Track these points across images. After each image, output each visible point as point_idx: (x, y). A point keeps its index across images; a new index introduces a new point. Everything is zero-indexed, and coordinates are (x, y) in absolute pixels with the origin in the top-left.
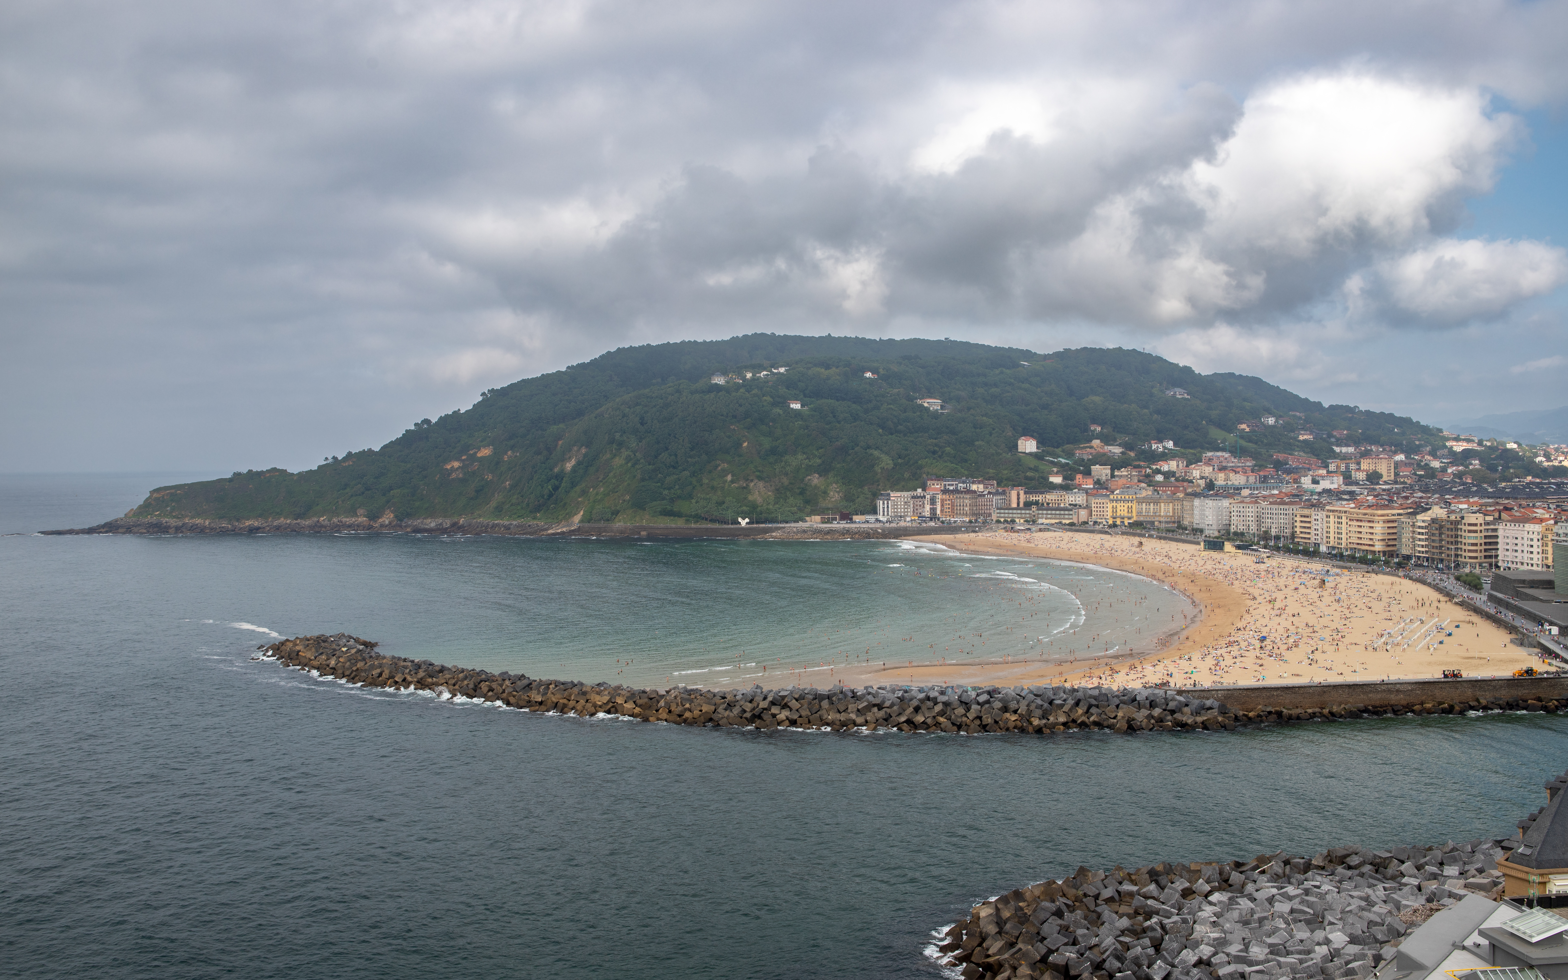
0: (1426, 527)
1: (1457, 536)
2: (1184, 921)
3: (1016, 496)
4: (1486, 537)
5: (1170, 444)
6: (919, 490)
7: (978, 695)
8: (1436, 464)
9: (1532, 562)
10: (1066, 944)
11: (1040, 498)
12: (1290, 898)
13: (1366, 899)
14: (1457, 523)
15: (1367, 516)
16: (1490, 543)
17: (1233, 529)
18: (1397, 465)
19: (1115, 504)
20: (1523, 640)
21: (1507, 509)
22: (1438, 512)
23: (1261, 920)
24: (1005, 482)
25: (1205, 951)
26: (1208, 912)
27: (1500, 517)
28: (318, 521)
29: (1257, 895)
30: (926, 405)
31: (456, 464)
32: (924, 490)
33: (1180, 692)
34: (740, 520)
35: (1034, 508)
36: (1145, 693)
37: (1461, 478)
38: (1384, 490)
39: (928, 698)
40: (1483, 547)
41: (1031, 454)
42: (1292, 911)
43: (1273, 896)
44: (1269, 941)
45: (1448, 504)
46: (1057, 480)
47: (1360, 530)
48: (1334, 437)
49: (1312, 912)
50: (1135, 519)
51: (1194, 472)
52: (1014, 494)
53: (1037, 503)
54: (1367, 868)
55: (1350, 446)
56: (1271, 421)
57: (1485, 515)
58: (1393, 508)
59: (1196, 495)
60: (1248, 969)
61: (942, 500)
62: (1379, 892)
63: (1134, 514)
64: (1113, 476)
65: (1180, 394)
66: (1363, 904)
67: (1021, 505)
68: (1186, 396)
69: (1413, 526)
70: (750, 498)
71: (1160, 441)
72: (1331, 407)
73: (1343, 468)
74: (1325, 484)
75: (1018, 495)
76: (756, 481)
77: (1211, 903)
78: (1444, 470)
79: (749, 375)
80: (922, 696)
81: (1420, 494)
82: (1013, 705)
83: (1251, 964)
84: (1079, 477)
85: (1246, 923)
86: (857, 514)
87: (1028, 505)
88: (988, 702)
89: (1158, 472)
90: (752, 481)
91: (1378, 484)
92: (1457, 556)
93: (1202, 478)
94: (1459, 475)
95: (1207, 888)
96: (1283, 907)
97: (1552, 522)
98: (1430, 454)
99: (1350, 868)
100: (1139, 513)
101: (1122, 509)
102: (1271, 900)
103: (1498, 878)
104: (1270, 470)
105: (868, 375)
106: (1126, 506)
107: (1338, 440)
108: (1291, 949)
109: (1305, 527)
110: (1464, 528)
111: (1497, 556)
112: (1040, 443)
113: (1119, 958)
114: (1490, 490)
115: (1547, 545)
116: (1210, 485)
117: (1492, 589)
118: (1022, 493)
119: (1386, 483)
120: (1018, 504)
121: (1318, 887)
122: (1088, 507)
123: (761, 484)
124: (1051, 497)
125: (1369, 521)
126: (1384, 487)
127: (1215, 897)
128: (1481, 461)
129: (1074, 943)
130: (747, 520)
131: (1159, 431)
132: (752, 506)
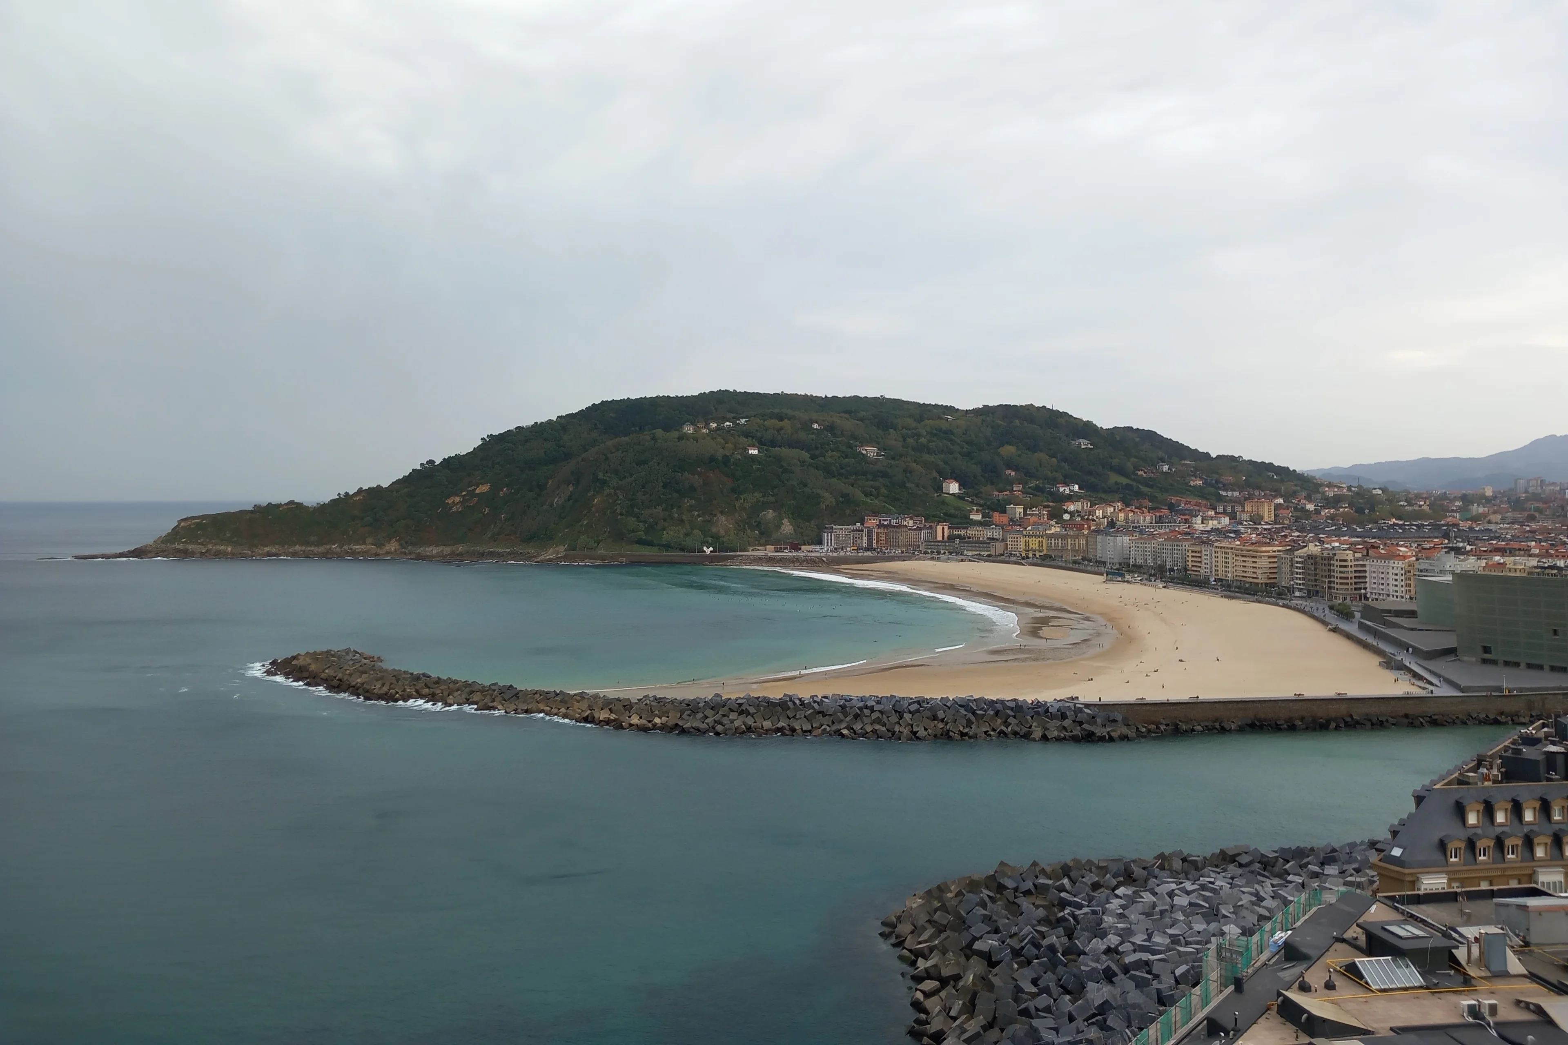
0: (1302, 563)
1: (1329, 570)
2: (1094, 912)
3: (942, 531)
4: (1356, 571)
5: (1076, 488)
6: (858, 524)
7: (909, 705)
8: (1310, 507)
9: (1397, 594)
10: (988, 933)
11: (962, 532)
12: (1188, 893)
13: (1257, 894)
14: (1330, 559)
15: (1251, 553)
16: (1359, 577)
17: (1132, 561)
18: (1277, 507)
19: (1027, 539)
20: (1391, 664)
21: (1373, 547)
22: (1313, 548)
23: (1162, 912)
24: (932, 518)
25: (1113, 940)
26: (1115, 904)
27: (1368, 555)
28: (330, 549)
29: (1157, 890)
30: (864, 452)
31: (457, 499)
32: (862, 524)
33: (1087, 706)
34: (705, 548)
35: (957, 541)
36: (1057, 706)
37: (1332, 520)
38: (1265, 529)
39: (866, 707)
40: (1354, 580)
41: (953, 494)
42: (1191, 904)
43: (1173, 890)
44: (1170, 931)
45: (1322, 542)
46: (977, 517)
47: (1244, 564)
48: (1221, 483)
49: (1207, 905)
50: (1045, 552)
51: (1097, 512)
52: (939, 528)
53: (959, 536)
54: (1257, 866)
55: (1235, 491)
56: (1166, 468)
57: (1355, 552)
58: (1274, 545)
59: (1098, 532)
60: (1151, 957)
61: (878, 534)
62: (1266, 889)
63: (1044, 548)
64: (1025, 514)
65: (1084, 444)
66: (1254, 899)
67: (946, 538)
68: (1089, 446)
69: (1292, 560)
70: (714, 530)
71: (1067, 484)
72: (1218, 457)
73: (1229, 509)
74: (1212, 524)
75: (943, 529)
76: (719, 515)
77: (1117, 896)
78: (1317, 512)
79: (714, 425)
80: (861, 704)
81: (1297, 534)
82: (941, 714)
83: (1154, 953)
84: (996, 515)
85: (1148, 915)
86: (805, 544)
87: (951, 538)
88: (918, 711)
89: (1066, 512)
90: (715, 515)
91: (1260, 524)
92: (1330, 588)
93: (1104, 517)
94: (1332, 517)
95: (1114, 882)
96: (1182, 901)
97: (1414, 559)
98: (1305, 498)
99: (1241, 865)
100: (1049, 547)
101: (1034, 543)
102: (1171, 894)
103: (1373, 876)
104: (1165, 512)
105: (816, 426)
106: (1037, 541)
107: (1224, 485)
108: (1190, 939)
109: (1196, 562)
110: (1336, 563)
111: (1365, 589)
112: (962, 486)
113: (1037, 946)
114: (1359, 530)
115: (1410, 579)
116: (1112, 524)
117: (1362, 617)
118: (946, 528)
119: (1267, 523)
120: (943, 537)
121: (1213, 883)
122: (1004, 540)
123: (723, 519)
124: (972, 532)
125: (1253, 557)
126: (1265, 527)
127: (1121, 891)
128: (1351, 505)
129: (997, 931)
130: (711, 549)
131: (1065, 476)
132: (716, 537)
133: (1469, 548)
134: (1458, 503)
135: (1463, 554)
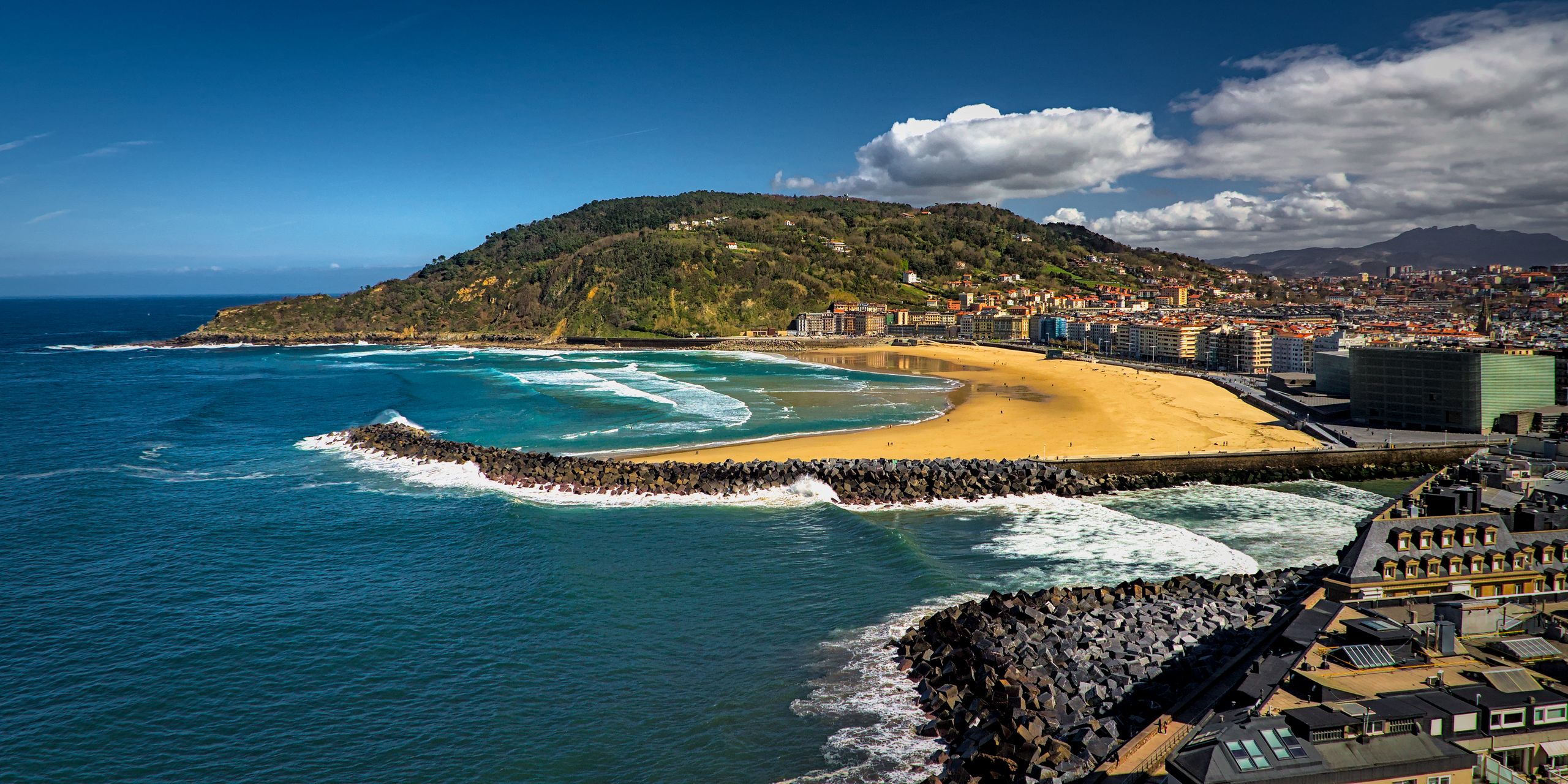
0: (1217, 341)
1: (1240, 348)
3: (902, 316)
5: (1018, 277)
6: (828, 312)
8: (1217, 292)
9: (1296, 366)
11: (921, 318)
14: (1241, 337)
15: (1170, 332)
16: (1265, 353)
18: (1190, 292)
19: (978, 322)
21: (1277, 326)
22: (1224, 328)
24: (893, 305)
27: (1271, 332)
30: (832, 247)
31: (467, 291)
32: (832, 311)
34: (691, 334)
35: (917, 325)
37: (1238, 303)
40: (1260, 355)
41: (912, 284)
45: (1232, 322)
46: (934, 304)
47: (1165, 342)
48: (1141, 271)
50: (994, 333)
51: (1036, 298)
52: (900, 314)
53: (918, 321)
55: (1153, 280)
56: (1094, 259)
57: (1260, 330)
58: (1192, 326)
59: (1039, 315)
61: (846, 320)
63: (992, 330)
64: (975, 301)
65: (1025, 237)
67: (906, 323)
68: (1029, 239)
69: (1207, 339)
70: (699, 317)
71: (1010, 274)
72: (1138, 249)
73: (1148, 295)
74: (1136, 308)
75: (904, 315)
76: (703, 304)
78: (1226, 297)
79: (696, 223)
81: (1209, 315)
84: (950, 302)
86: (782, 330)
87: (911, 323)
89: (1009, 298)
90: (700, 304)
91: (1177, 307)
92: (1240, 362)
93: (1043, 303)
97: (1312, 336)
98: (1214, 285)
100: (997, 329)
101: (984, 326)
104: (1095, 299)
105: (788, 223)
106: (987, 324)
107: (1144, 274)
109: (1123, 341)
110: (1244, 340)
111: (1270, 362)
112: (919, 275)
114: (1262, 311)
115: (1309, 353)
117: (1268, 386)
118: (906, 313)
119: (1183, 307)
120: (904, 321)
123: (707, 307)
124: (929, 317)
125: (1172, 336)
126: (1181, 310)
130: (697, 334)
131: (1009, 267)
132: (701, 324)
133: (1355, 327)
134: (1341, 288)
135: (1352, 331)
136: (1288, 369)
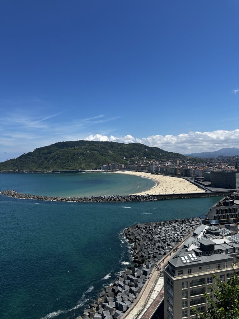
0: (185, 170)
1: (189, 172)
2: (156, 231)
5: (145, 158)
6: (108, 165)
12: (171, 227)
20: (200, 187)
23: (167, 230)
25: (159, 235)
26: (159, 230)
29: (166, 227)
30: (109, 152)
33: (150, 196)
35: (125, 168)
40: (193, 173)
41: (125, 159)
42: (171, 229)
44: (168, 233)
45: (187, 167)
46: (129, 163)
49: (174, 229)
51: (149, 162)
52: (122, 165)
54: (181, 222)
56: (161, 154)
57: (193, 169)
59: (150, 166)
61: (111, 167)
62: (183, 226)
64: (137, 163)
65: (147, 150)
66: (181, 227)
67: (123, 167)
69: (183, 170)
70: (81, 166)
72: (169, 152)
73: (171, 161)
83: (166, 237)
84: (132, 163)
85: (164, 231)
86: (98, 169)
89: (144, 162)
95: (158, 226)
98: (184, 159)
99: (179, 222)
100: (141, 168)
101: (139, 168)
102: (168, 227)
104: (161, 162)
105: (100, 147)
110: (190, 170)
111: (195, 175)
113: (146, 237)
115: (202, 173)
117: (195, 179)
121: (174, 225)
123: (82, 164)
124: (128, 166)
127: (159, 227)
128: (192, 160)
129: (139, 235)
130: (80, 170)
131: (144, 156)
134: (209, 160)
136: (199, 176)
